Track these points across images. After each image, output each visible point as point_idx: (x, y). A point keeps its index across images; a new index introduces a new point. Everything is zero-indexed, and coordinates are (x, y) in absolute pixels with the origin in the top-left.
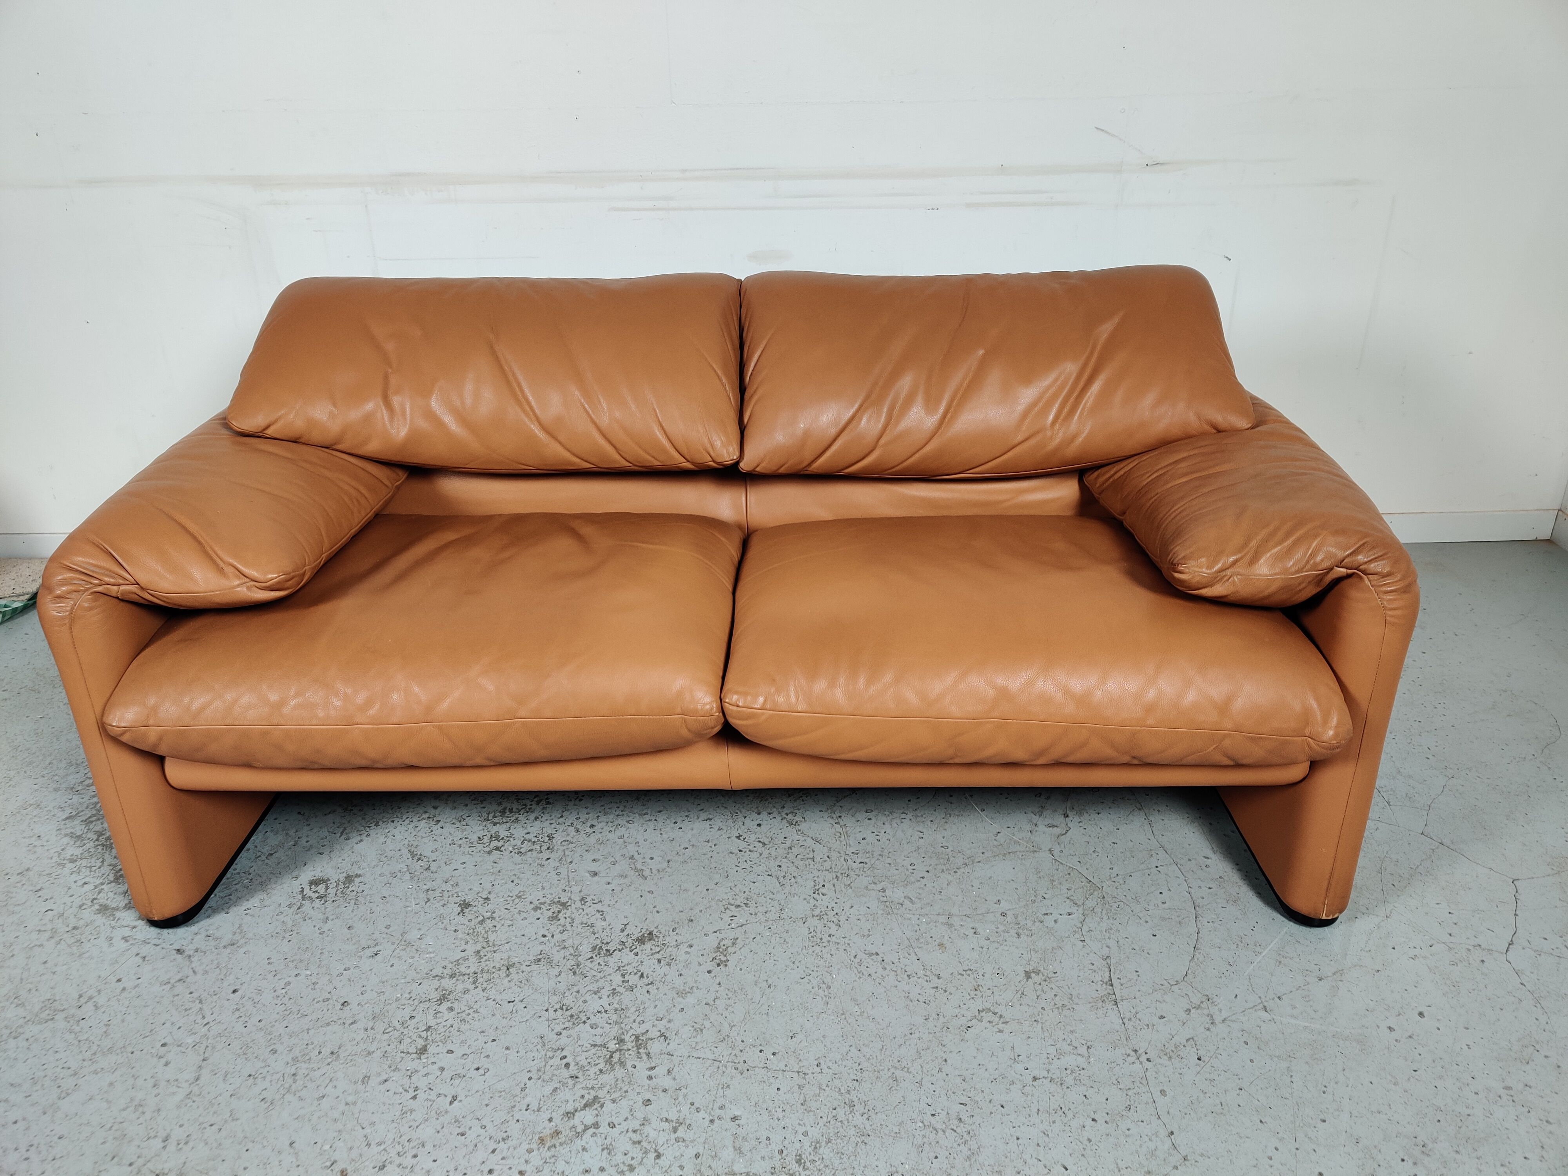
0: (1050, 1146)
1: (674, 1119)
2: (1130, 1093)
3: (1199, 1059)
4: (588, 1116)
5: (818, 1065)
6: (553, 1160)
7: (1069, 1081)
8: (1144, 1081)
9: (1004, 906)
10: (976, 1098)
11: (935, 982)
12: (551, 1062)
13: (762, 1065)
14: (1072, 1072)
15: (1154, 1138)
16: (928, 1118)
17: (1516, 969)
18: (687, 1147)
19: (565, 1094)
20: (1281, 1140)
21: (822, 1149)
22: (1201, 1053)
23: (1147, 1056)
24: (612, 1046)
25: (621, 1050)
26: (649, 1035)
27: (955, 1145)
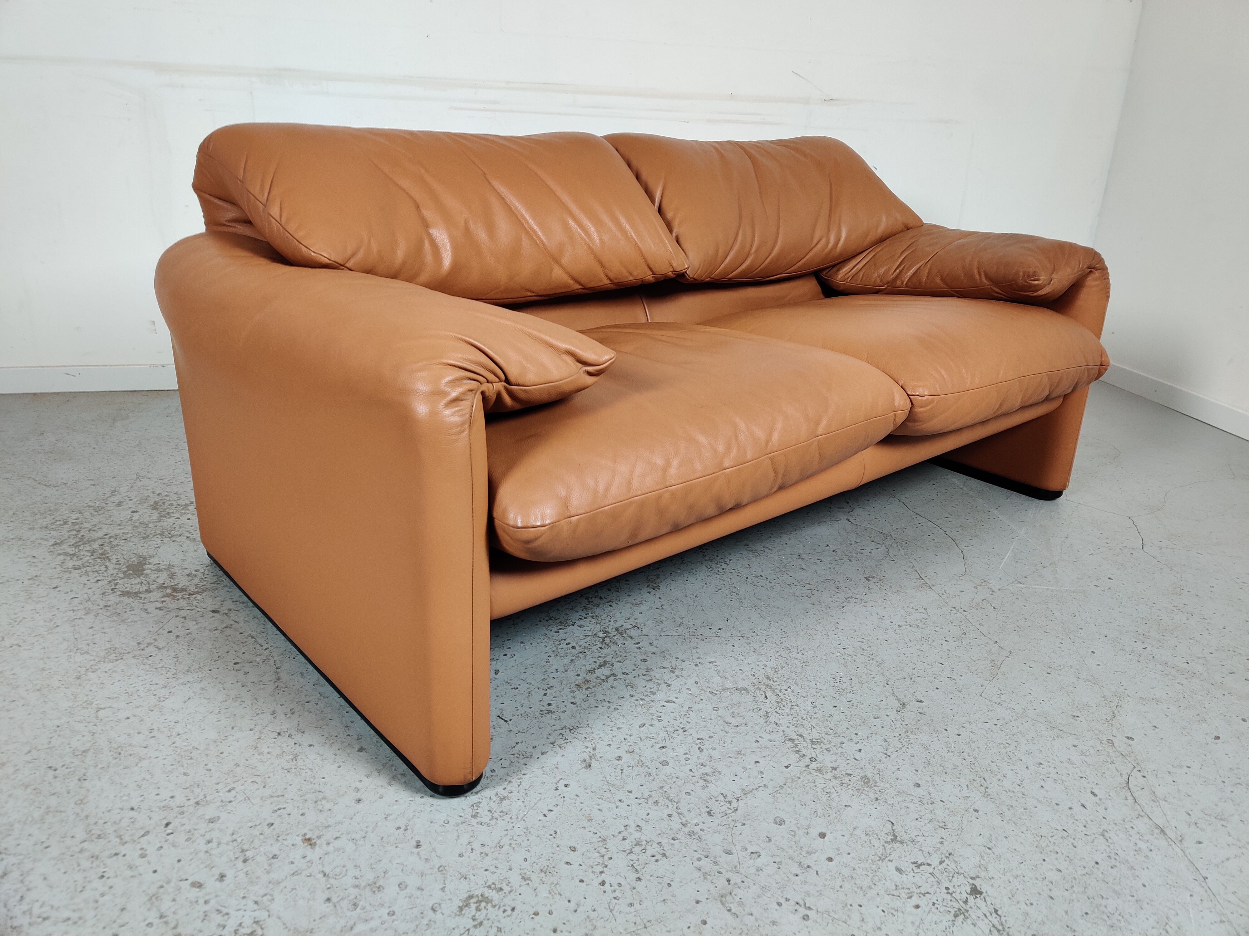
0: (926, 655)
1: (669, 666)
2: (961, 627)
3: (994, 608)
4: (606, 671)
5: (754, 632)
6: (593, 694)
7: (921, 625)
8: (967, 621)
9: (832, 547)
10: (868, 639)
11: (809, 587)
12: (560, 647)
13: (714, 635)
14: (921, 621)
15: (987, 645)
16: (843, 651)
17: (1153, 555)
18: (686, 679)
19: (580, 662)
20: (1062, 639)
21: (780, 671)
22: (994, 605)
23: (963, 609)
24: (601, 635)
25: (609, 637)
26: (625, 627)
27: (867, 661)
